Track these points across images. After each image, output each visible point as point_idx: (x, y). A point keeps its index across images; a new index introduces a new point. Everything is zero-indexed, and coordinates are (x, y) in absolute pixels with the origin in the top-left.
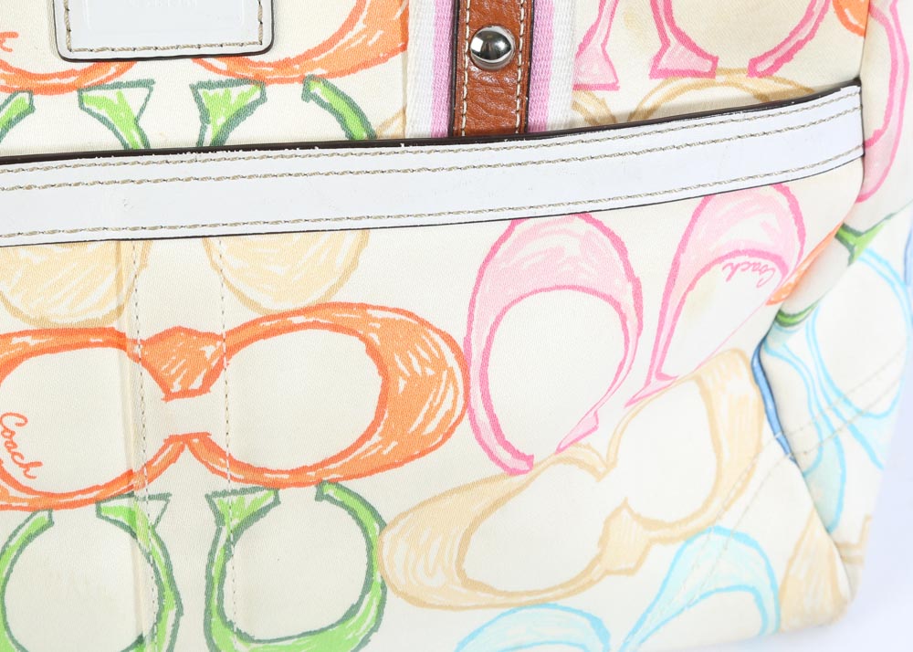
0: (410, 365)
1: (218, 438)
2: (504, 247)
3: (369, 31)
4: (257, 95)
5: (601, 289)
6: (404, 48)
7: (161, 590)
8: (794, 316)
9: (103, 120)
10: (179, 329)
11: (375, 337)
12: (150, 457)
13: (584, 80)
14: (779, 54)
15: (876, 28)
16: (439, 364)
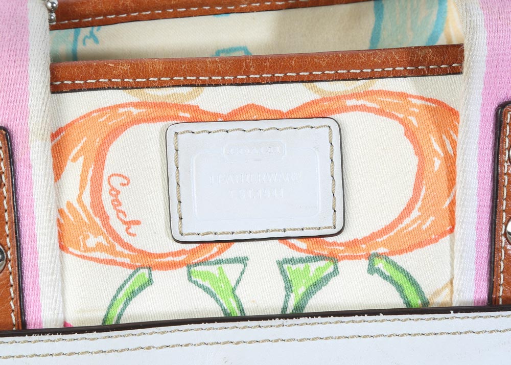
3: (423, 218)
4: (331, 269)
6: (452, 230)
9: (206, 290)
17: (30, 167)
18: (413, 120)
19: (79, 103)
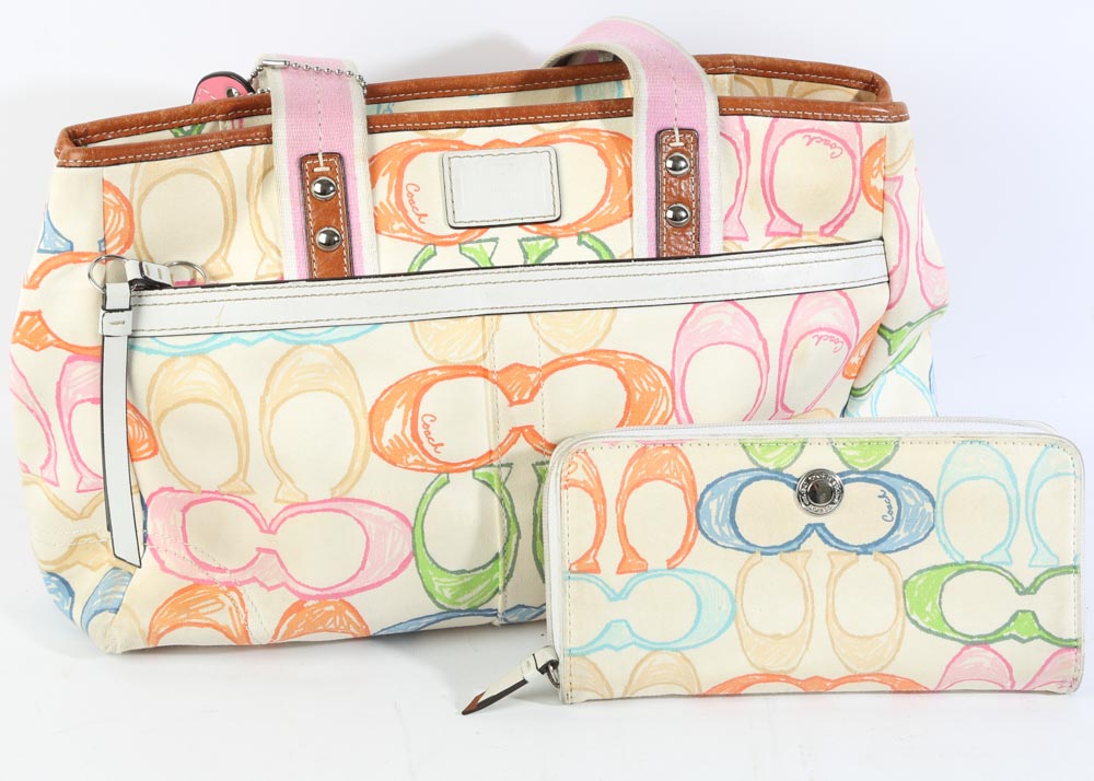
0: (642, 385)
1: (539, 429)
2: (690, 320)
3: (612, 207)
4: (553, 244)
5: (744, 344)
6: (631, 216)
7: (509, 521)
8: (861, 389)
9: (472, 259)
10: (516, 364)
11: (622, 369)
12: (502, 441)
13: (729, 234)
14: (836, 223)
15: (889, 207)
16: (658, 384)
17: (355, 179)
18: (603, 145)
19: (385, 140)
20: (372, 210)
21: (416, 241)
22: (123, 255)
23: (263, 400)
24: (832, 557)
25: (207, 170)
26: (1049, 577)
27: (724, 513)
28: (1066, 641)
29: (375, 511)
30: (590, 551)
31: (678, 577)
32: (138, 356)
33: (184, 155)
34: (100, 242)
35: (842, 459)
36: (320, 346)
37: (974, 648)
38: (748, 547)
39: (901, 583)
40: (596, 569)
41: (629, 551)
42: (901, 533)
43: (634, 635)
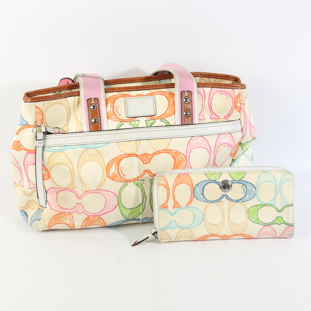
0: (178, 158)
1: (151, 171)
2: (191, 141)
3: (170, 111)
4: (154, 121)
5: (205, 147)
6: (175, 114)
7: (143, 195)
8: (235, 160)
9: (133, 126)
10: (145, 153)
11: (173, 154)
12: (141, 174)
13: (200, 119)
14: (228, 116)
15: (242, 112)
16: (182, 158)
17: (102, 105)
18: (167, 95)
19: (110, 95)
20: (106, 113)
21: (118, 121)
22: (41, 126)
23: (78, 163)
24: (229, 203)
25: (62, 103)
26: (285, 208)
27: (201, 192)
28: (290, 224)
29: (108, 192)
30: (165, 202)
31: (188, 209)
32: (45, 152)
33: (57, 99)
34: (35, 122)
35: (231, 177)
36: (93, 149)
37: (266, 227)
38: (207, 201)
39: (247, 210)
40: (167, 207)
41: (176, 202)
42: (247, 197)
43: (177, 224)
